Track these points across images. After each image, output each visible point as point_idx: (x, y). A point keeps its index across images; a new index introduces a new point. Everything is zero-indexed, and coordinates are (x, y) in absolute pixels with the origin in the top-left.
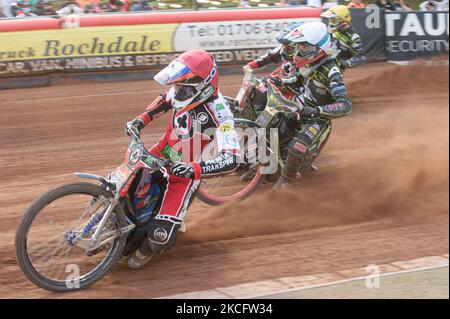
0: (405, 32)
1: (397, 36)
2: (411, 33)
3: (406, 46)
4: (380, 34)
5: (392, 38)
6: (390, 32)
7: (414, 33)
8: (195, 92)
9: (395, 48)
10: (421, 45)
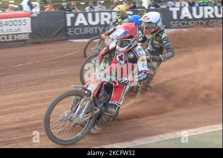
0: (77, 24)
1: (73, 26)
2: (80, 24)
3: (78, 31)
4: (63, 25)
5: (69, 27)
6: (69, 24)
7: (82, 24)
8: (130, 43)
9: (71, 33)
10: (86, 31)
